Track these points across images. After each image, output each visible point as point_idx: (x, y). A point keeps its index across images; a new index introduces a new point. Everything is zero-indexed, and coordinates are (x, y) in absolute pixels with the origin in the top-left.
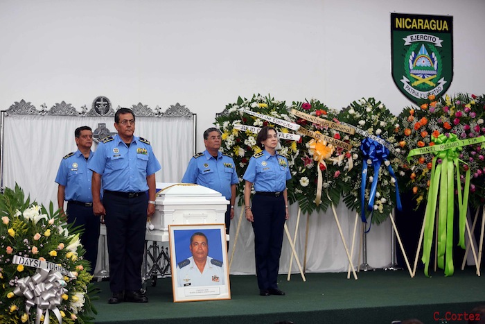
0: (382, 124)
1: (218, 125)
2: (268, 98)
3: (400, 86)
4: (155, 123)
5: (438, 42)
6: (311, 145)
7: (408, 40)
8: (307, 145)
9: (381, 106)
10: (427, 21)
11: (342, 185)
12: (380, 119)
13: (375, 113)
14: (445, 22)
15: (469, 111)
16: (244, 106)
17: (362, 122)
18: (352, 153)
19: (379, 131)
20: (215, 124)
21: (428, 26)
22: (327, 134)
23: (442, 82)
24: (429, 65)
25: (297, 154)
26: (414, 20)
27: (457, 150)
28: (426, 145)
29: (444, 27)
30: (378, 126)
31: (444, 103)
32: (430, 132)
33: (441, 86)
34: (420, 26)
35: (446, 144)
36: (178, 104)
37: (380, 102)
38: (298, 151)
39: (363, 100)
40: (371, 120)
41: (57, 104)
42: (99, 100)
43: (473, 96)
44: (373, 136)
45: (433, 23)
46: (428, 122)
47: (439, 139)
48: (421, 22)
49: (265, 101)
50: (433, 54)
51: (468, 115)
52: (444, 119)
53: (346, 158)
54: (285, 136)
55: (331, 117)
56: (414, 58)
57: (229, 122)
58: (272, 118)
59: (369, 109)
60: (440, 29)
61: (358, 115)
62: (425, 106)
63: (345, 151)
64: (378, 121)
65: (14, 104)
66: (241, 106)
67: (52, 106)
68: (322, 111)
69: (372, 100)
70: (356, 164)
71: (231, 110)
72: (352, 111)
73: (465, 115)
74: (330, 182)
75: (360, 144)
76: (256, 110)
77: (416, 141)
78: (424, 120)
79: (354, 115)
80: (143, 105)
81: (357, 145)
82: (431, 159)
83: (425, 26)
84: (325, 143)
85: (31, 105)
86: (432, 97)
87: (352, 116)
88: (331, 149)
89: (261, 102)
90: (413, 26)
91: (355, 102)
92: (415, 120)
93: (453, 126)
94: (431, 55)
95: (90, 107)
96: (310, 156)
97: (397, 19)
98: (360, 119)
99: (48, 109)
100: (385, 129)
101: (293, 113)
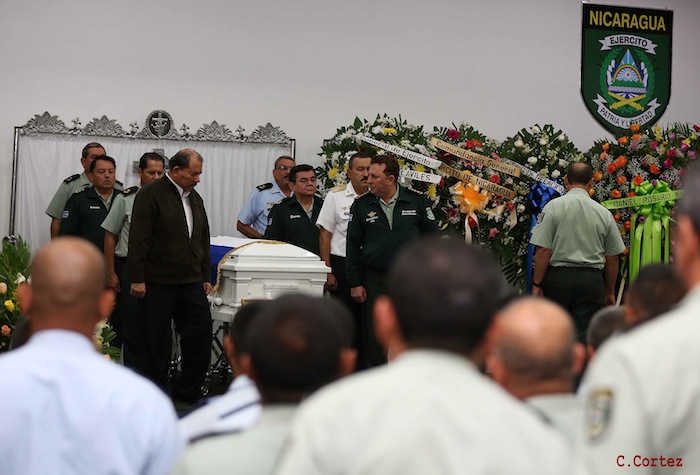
0: (562, 162)
1: (324, 156)
2: (398, 121)
3: (592, 109)
4: (236, 151)
5: (650, 47)
6: (457, 190)
7: (606, 43)
8: (451, 190)
9: (561, 137)
10: (634, 16)
11: (501, 249)
12: (560, 156)
13: (553, 148)
14: (662, 19)
15: (687, 149)
16: (362, 131)
17: (533, 160)
18: (517, 203)
19: (556, 173)
20: (320, 155)
21: (636, 24)
22: (481, 175)
23: (654, 104)
24: (636, 80)
25: (437, 201)
26: (617, 15)
27: (667, 205)
28: (624, 196)
29: (660, 26)
30: (556, 166)
31: (652, 136)
32: (629, 177)
33: (652, 110)
34: (625, 24)
35: (652, 195)
36: (269, 125)
37: (560, 132)
38: (438, 198)
39: (536, 128)
40: (545, 156)
41: (96, 120)
42: (155, 115)
43: (695, 127)
44: (549, 180)
45: (644, 20)
46: (627, 163)
47: (641, 188)
48: (626, 18)
49: (394, 124)
50: (643, 64)
51: (686, 155)
52: (650, 160)
53: (507, 211)
54: (420, 176)
55: (487, 152)
56: (614, 70)
57: (340, 153)
58: (402, 150)
59: (543, 142)
60: (653, 29)
61: (528, 149)
62: (624, 140)
63: (505, 200)
64: (556, 158)
65: (34, 118)
66: (359, 130)
67: (88, 122)
68: (475, 142)
69: (548, 128)
70: (521, 219)
71: (343, 136)
72: (519, 143)
73: (681, 155)
74: (482, 244)
75: (528, 191)
76: (379, 137)
77: (609, 189)
78: (622, 159)
79: (523, 149)
80: (220, 124)
81: (524, 192)
82: (630, 216)
83: (632, 24)
84: (477, 188)
85: (58, 119)
86: (636, 127)
87: (519, 150)
88: (486, 196)
89: (388, 125)
90: (615, 22)
91: (524, 130)
92: (610, 159)
93: (662, 170)
94: (639, 66)
95: (142, 125)
96: (455, 206)
97: (591, 12)
98: (530, 155)
99: (83, 126)
100: (566, 171)
101: (434, 143)
